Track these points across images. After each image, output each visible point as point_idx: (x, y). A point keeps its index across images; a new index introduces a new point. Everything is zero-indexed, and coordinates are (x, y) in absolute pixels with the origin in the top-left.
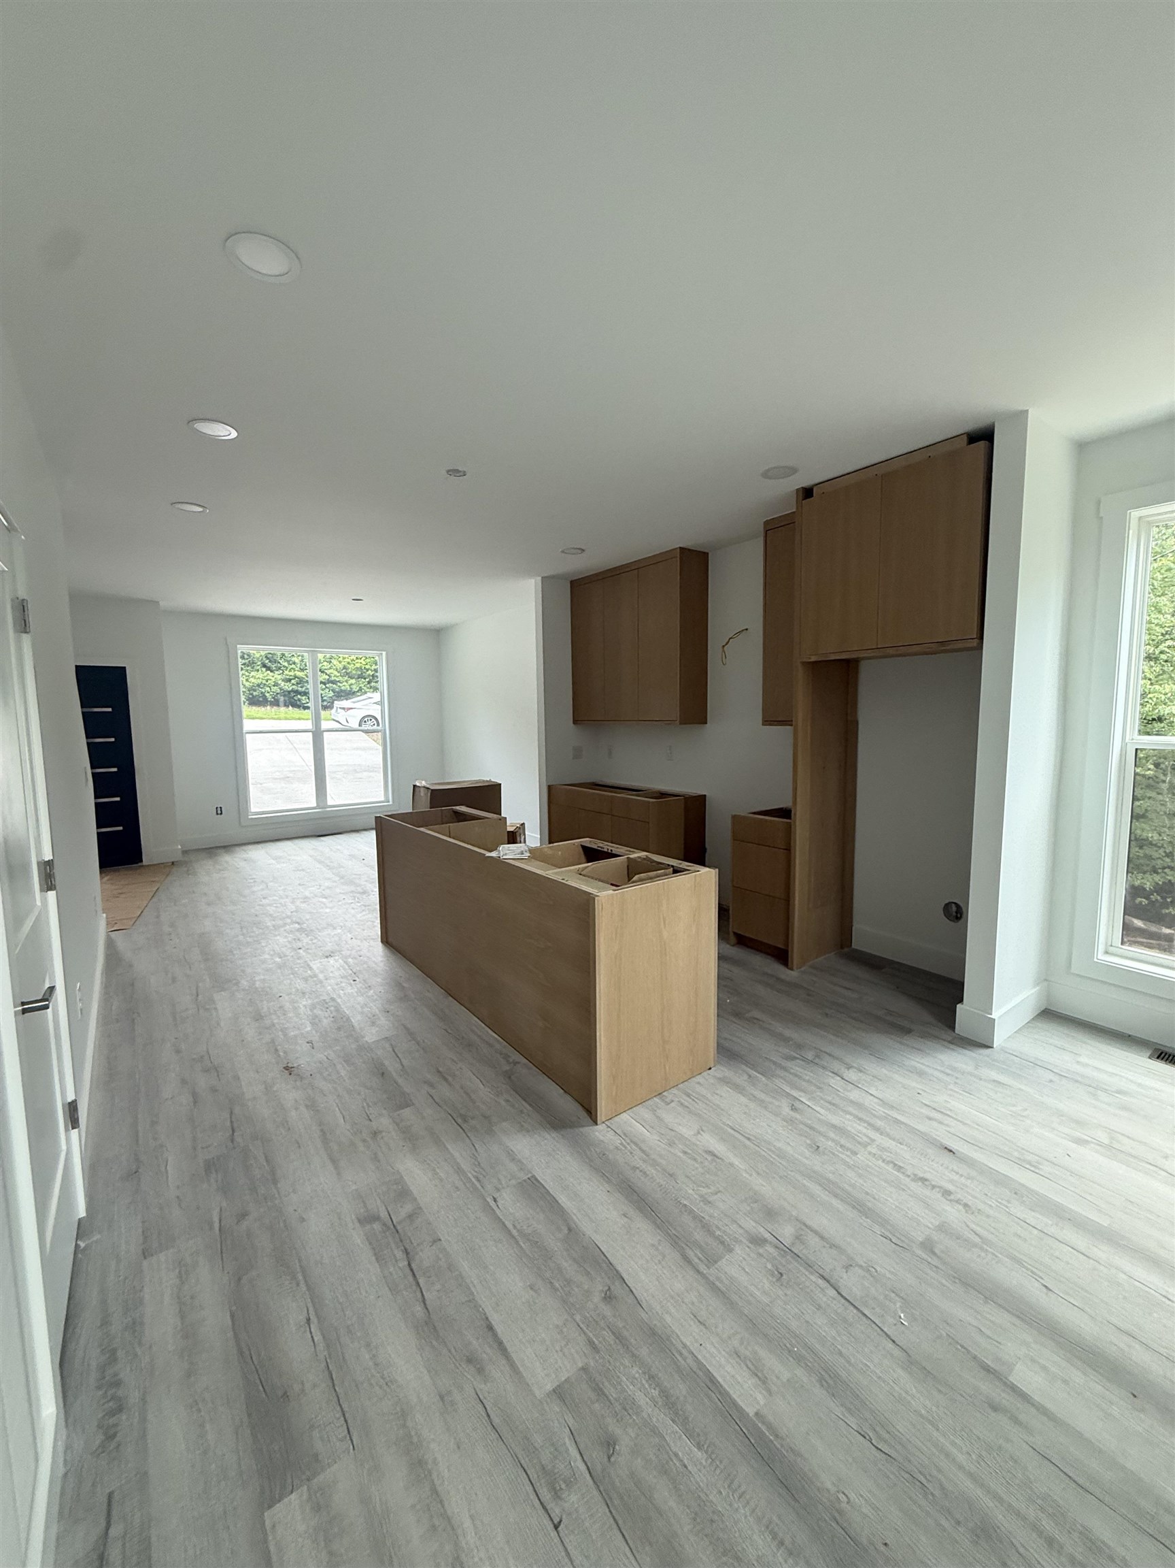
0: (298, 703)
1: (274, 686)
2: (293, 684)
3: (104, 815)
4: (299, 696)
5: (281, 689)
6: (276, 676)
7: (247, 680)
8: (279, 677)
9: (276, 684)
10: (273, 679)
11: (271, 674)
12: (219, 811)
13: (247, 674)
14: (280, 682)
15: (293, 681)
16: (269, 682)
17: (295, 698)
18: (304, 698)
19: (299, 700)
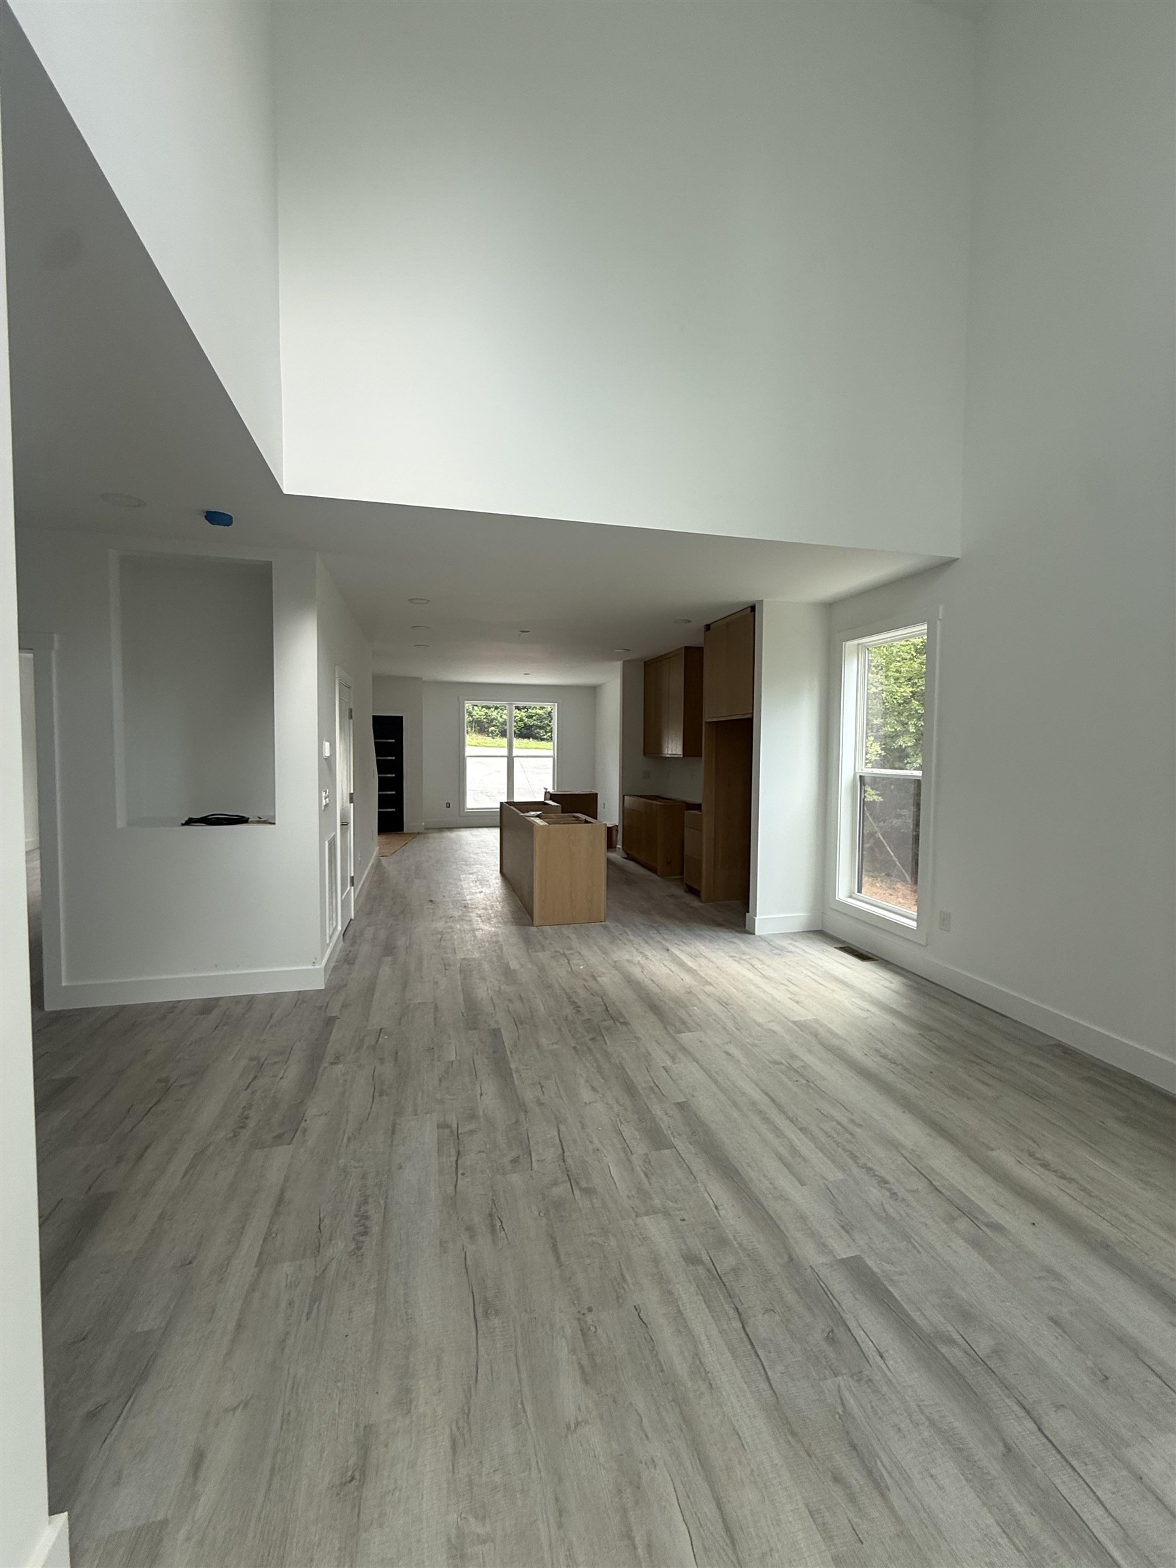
0: (537, 735)
1: (520, 721)
2: (534, 720)
3: (383, 801)
4: (538, 730)
5: (524, 723)
6: (522, 713)
7: (501, 717)
8: (524, 714)
9: (521, 720)
10: (520, 716)
11: (519, 712)
12: (448, 806)
13: (501, 712)
14: (524, 718)
15: (534, 718)
16: (517, 718)
17: (536, 731)
18: (541, 731)
19: (538, 733)
